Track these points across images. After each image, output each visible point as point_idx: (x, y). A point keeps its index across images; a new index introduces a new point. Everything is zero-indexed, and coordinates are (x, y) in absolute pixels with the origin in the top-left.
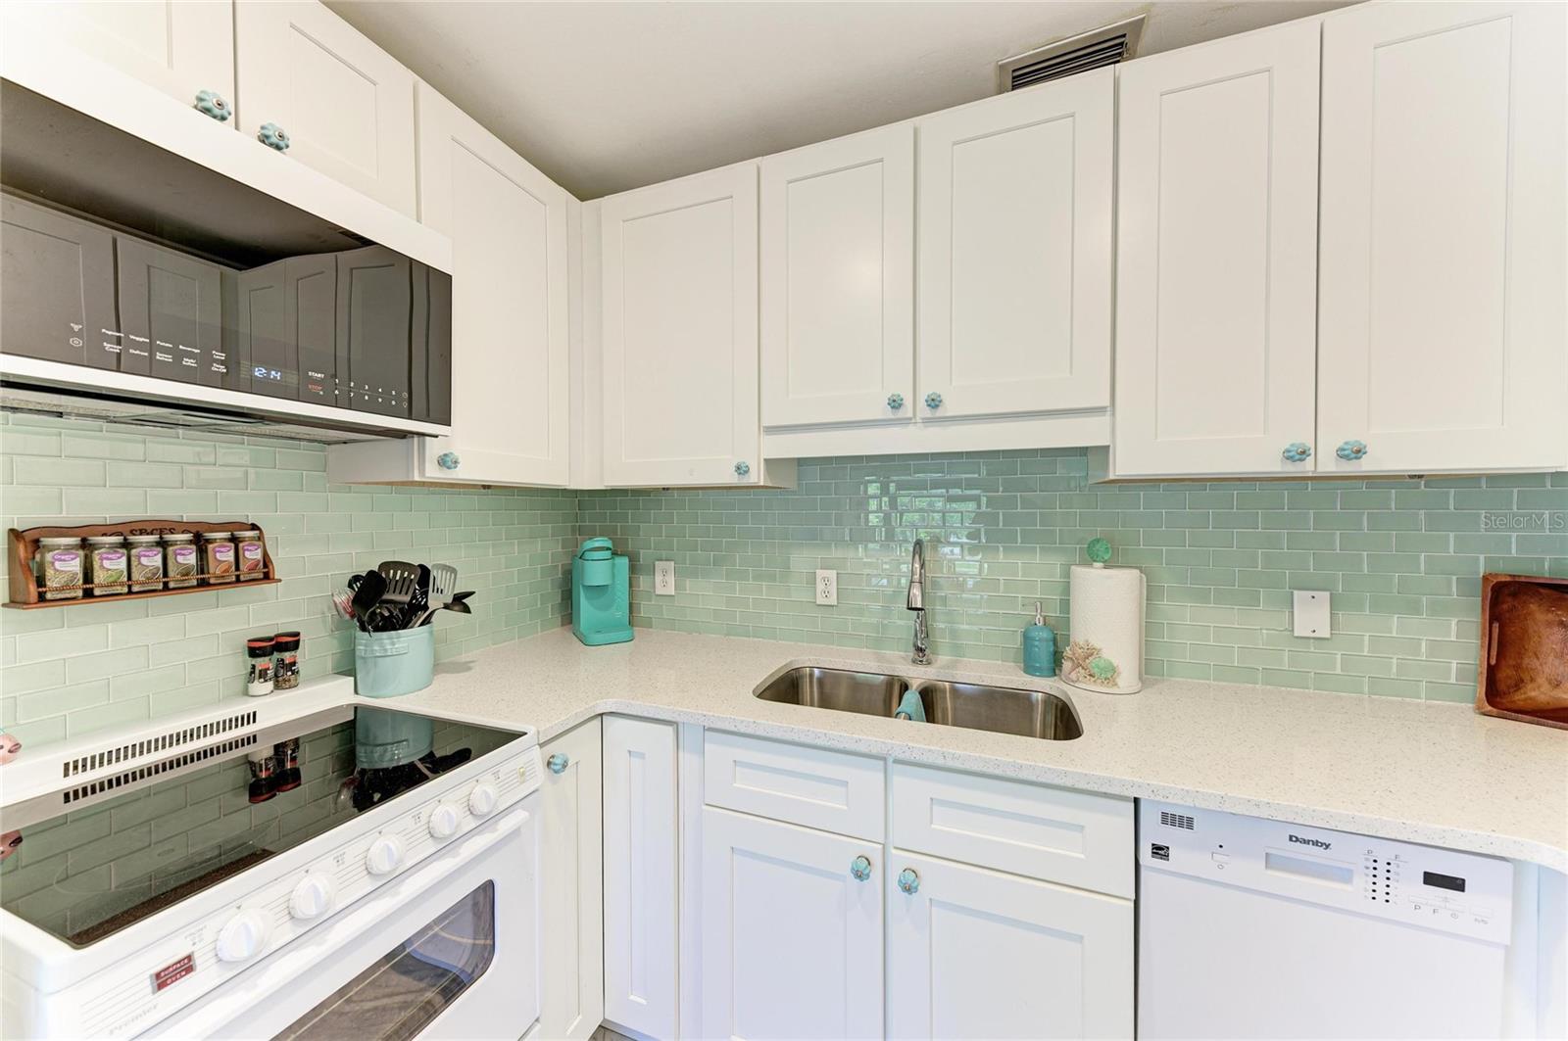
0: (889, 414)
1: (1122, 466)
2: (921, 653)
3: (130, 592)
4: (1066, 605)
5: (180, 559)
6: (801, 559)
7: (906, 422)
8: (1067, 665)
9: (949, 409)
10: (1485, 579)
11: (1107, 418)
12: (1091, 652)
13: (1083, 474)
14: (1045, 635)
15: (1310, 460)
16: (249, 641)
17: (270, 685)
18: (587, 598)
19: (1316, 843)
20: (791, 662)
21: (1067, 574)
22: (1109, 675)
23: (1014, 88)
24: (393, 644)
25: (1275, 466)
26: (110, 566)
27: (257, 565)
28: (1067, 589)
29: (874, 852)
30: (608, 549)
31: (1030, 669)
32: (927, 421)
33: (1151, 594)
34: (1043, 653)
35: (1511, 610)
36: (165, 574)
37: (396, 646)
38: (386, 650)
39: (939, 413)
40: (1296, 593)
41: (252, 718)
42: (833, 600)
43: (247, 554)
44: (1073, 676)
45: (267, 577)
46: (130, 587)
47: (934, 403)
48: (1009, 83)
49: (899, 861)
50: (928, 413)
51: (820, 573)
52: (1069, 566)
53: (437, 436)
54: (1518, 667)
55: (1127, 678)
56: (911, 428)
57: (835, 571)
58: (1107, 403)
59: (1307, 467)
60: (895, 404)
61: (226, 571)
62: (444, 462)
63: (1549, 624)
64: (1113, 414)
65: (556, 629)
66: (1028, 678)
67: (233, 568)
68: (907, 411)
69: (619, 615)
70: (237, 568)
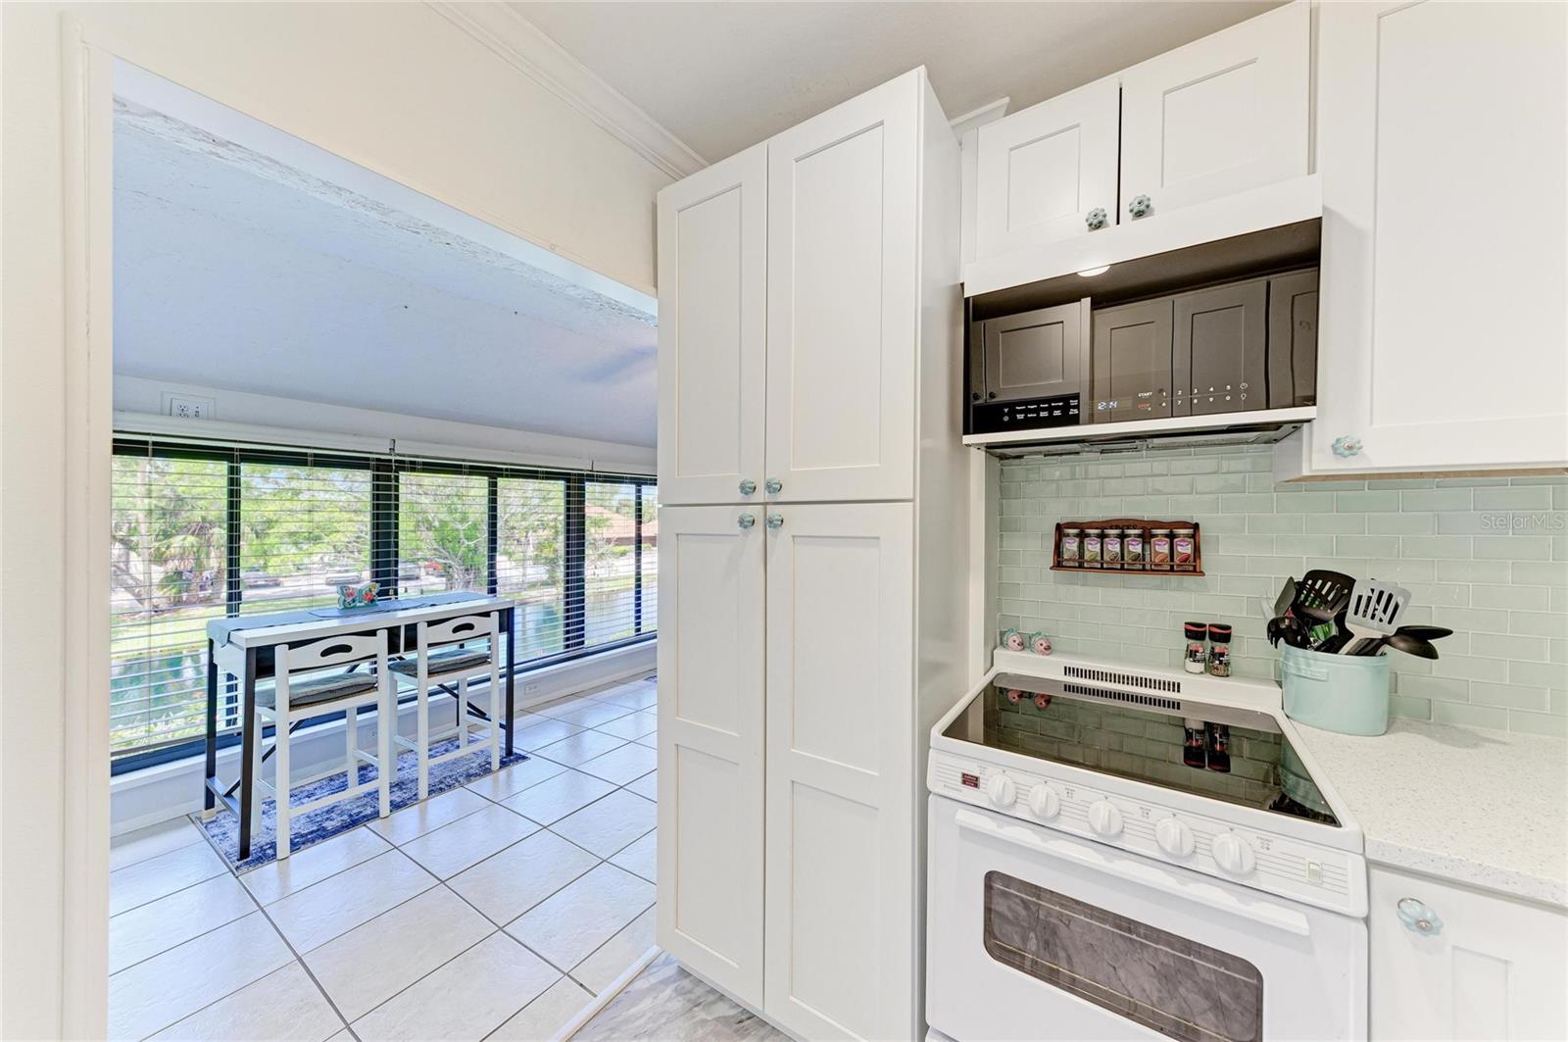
3: (1102, 568)
5: (1131, 548)
16: (1186, 623)
17: (1201, 667)
24: (1309, 665)
26: (1092, 547)
27: (1187, 559)
36: (1123, 559)
37: (1311, 669)
38: (1299, 669)
41: (1176, 687)
43: (1180, 549)
45: (1196, 571)
46: (1102, 564)
61: (1162, 561)
67: (1169, 558)
70: (1172, 559)
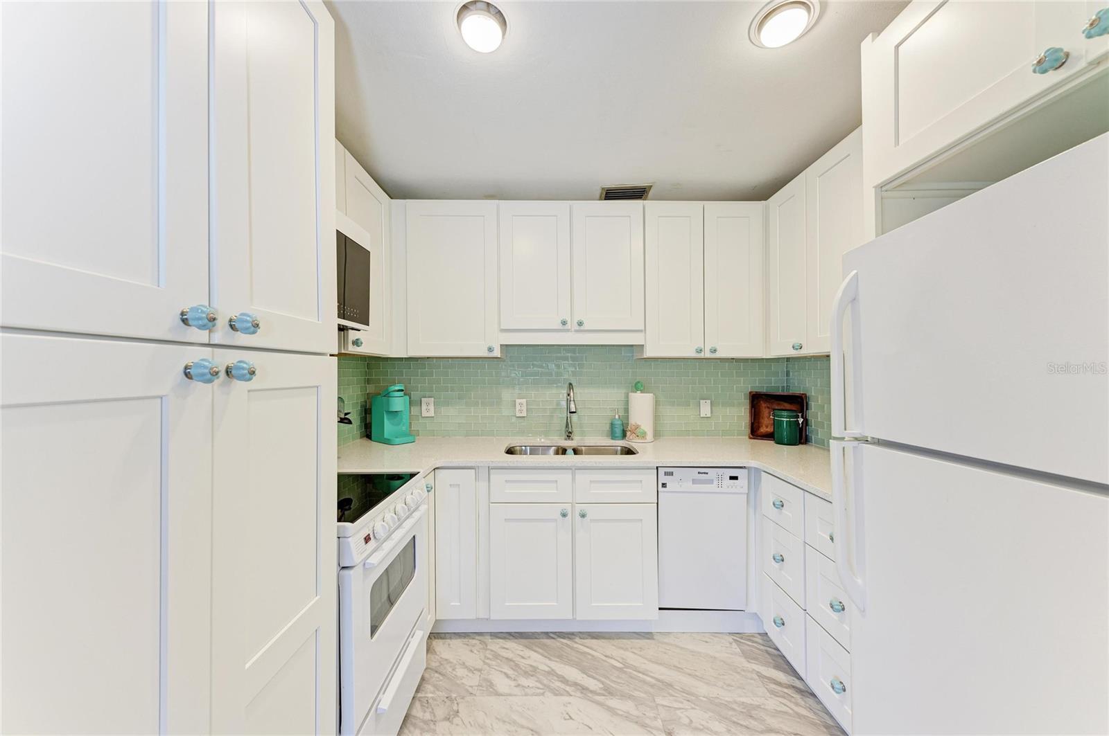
0: (560, 327)
1: (649, 353)
2: (569, 436)
4: (627, 410)
6: (506, 395)
7: (568, 330)
8: (628, 433)
9: (586, 326)
10: (750, 393)
11: (643, 334)
12: (637, 427)
13: (631, 355)
14: (619, 422)
15: (703, 353)
18: (388, 419)
19: (705, 473)
20: (510, 444)
21: (627, 396)
22: (644, 435)
23: (605, 199)
25: (693, 355)
28: (627, 402)
29: (568, 507)
30: (402, 390)
31: (613, 437)
32: (577, 331)
33: (657, 403)
34: (618, 431)
35: (757, 403)
39: (582, 328)
40: (701, 401)
42: (524, 414)
44: (631, 437)
47: (580, 324)
48: (604, 196)
49: (578, 508)
50: (577, 328)
51: (518, 401)
52: (628, 393)
53: (359, 330)
54: (759, 423)
55: (650, 437)
56: (569, 334)
57: (525, 400)
58: (643, 329)
59: (702, 355)
60: (564, 323)
62: (356, 343)
63: (765, 407)
64: (645, 333)
65: (357, 441)
66: (614, 441)
68: (568, 326)
69: (404, 428)
